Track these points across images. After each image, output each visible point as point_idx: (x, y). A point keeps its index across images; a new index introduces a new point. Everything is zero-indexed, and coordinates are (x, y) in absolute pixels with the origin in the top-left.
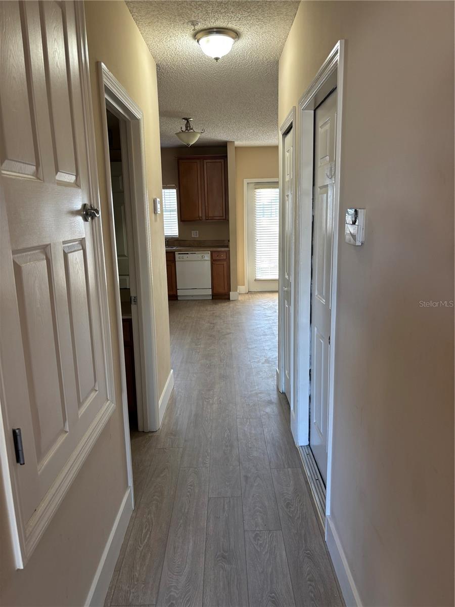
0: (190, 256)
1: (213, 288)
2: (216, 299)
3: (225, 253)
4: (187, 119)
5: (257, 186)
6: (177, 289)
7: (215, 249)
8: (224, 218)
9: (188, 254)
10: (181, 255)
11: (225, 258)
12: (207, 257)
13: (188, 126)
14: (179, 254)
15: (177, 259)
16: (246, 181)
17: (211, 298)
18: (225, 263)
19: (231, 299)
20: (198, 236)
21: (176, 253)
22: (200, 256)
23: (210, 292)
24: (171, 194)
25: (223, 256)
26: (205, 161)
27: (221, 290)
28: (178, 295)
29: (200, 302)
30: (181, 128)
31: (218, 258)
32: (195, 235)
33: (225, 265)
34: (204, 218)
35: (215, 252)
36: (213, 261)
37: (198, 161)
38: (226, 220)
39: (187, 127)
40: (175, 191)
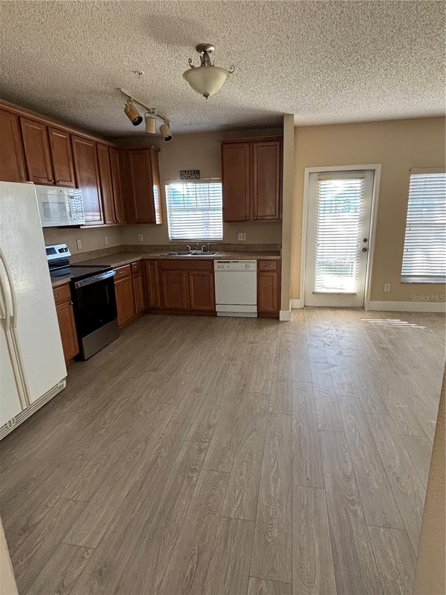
0: (232, 266)
1: (258, 305)
2: (263, 317)
3: (276, 262)
4: (201, 48)
5: (322, 177)
6: (215, 304)
7: (262, 257)
8: (277, 217)
9: (229, 262)
10: (221, 264)
11: (276, 268)
12: (253, 265)
13: (205, 61)
14: (219, 262)
15: (216, 268)
16: (307, 171)
17: (256, 316)
18: (275, 275)
19: (281, 319)
20: (245, 240)
21: (215, 261)
22: (243, 265)
23: (255, 309)
24: (215, 189)
25: (273, 266)
26: (255, 145)
27: (269, 308)
28: (217, 310)
29: (243, 320)
30: (190, 61)
31: (266, 268)
32: (242, 238)
33: (275, 279)
34: (252, 218)
35: (262, 260)
36: (260, 272)
37: (246, 146)
38: (279, 221)
39: (203, 63)
40: (220, 185)
